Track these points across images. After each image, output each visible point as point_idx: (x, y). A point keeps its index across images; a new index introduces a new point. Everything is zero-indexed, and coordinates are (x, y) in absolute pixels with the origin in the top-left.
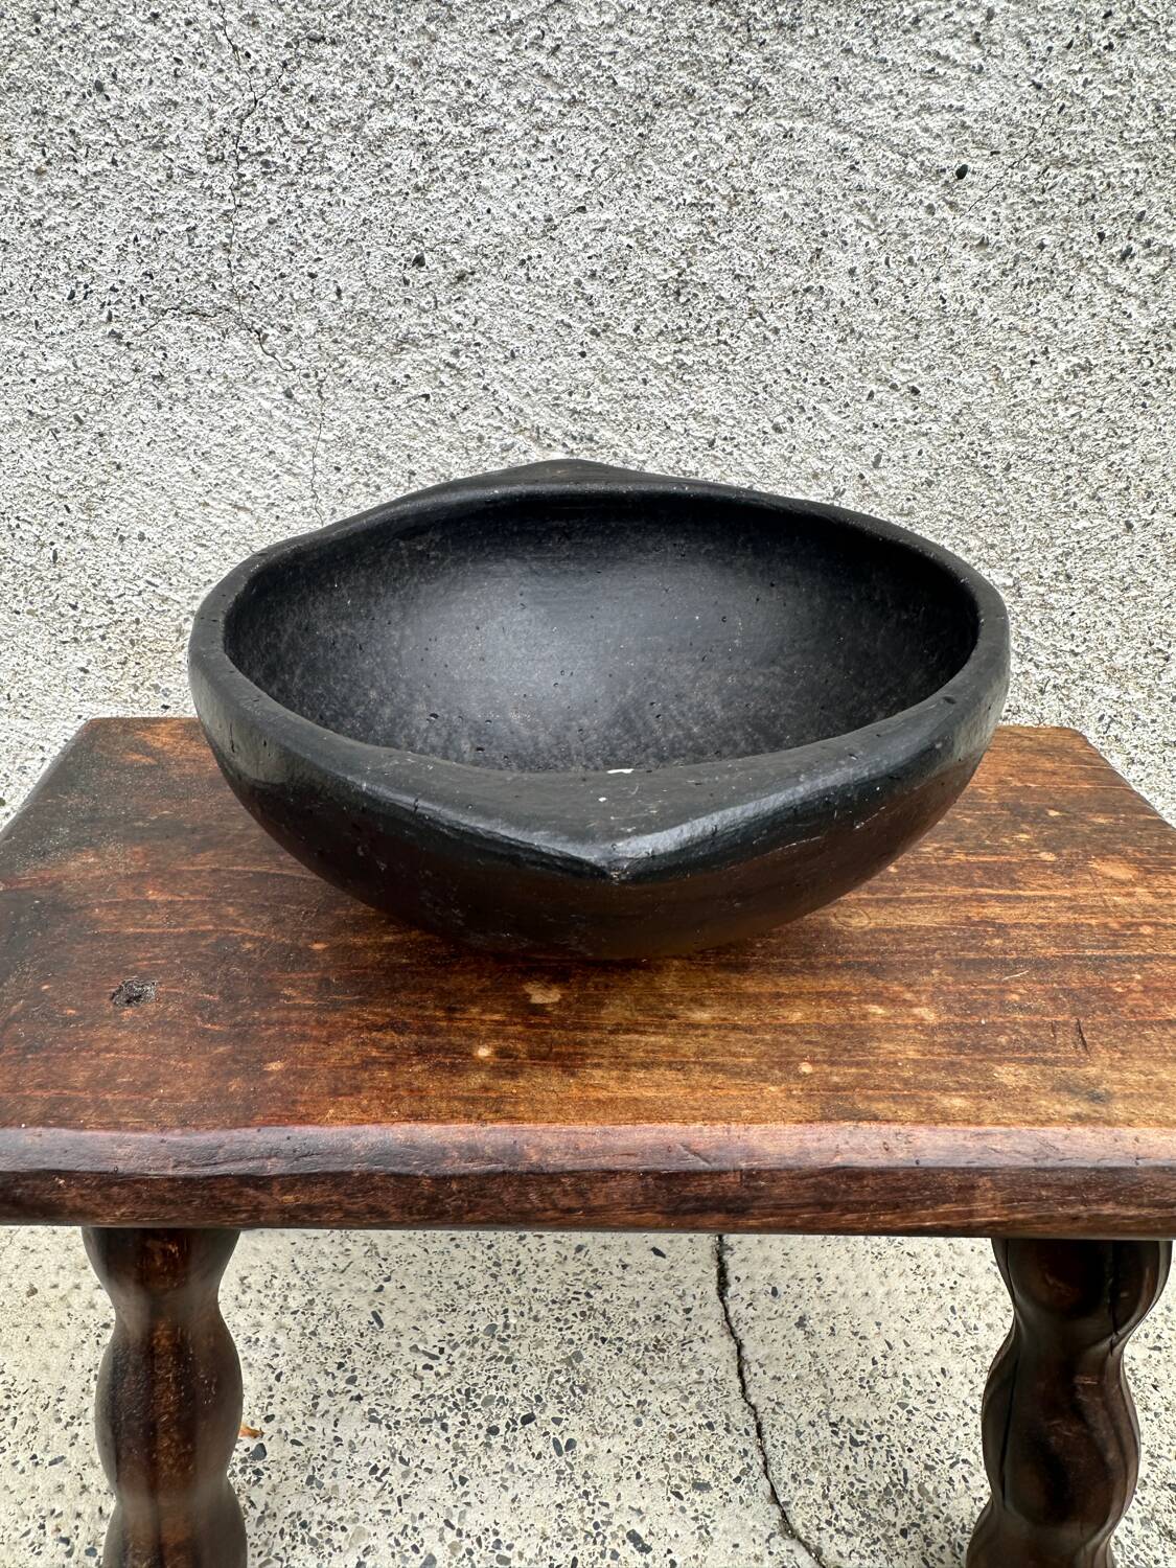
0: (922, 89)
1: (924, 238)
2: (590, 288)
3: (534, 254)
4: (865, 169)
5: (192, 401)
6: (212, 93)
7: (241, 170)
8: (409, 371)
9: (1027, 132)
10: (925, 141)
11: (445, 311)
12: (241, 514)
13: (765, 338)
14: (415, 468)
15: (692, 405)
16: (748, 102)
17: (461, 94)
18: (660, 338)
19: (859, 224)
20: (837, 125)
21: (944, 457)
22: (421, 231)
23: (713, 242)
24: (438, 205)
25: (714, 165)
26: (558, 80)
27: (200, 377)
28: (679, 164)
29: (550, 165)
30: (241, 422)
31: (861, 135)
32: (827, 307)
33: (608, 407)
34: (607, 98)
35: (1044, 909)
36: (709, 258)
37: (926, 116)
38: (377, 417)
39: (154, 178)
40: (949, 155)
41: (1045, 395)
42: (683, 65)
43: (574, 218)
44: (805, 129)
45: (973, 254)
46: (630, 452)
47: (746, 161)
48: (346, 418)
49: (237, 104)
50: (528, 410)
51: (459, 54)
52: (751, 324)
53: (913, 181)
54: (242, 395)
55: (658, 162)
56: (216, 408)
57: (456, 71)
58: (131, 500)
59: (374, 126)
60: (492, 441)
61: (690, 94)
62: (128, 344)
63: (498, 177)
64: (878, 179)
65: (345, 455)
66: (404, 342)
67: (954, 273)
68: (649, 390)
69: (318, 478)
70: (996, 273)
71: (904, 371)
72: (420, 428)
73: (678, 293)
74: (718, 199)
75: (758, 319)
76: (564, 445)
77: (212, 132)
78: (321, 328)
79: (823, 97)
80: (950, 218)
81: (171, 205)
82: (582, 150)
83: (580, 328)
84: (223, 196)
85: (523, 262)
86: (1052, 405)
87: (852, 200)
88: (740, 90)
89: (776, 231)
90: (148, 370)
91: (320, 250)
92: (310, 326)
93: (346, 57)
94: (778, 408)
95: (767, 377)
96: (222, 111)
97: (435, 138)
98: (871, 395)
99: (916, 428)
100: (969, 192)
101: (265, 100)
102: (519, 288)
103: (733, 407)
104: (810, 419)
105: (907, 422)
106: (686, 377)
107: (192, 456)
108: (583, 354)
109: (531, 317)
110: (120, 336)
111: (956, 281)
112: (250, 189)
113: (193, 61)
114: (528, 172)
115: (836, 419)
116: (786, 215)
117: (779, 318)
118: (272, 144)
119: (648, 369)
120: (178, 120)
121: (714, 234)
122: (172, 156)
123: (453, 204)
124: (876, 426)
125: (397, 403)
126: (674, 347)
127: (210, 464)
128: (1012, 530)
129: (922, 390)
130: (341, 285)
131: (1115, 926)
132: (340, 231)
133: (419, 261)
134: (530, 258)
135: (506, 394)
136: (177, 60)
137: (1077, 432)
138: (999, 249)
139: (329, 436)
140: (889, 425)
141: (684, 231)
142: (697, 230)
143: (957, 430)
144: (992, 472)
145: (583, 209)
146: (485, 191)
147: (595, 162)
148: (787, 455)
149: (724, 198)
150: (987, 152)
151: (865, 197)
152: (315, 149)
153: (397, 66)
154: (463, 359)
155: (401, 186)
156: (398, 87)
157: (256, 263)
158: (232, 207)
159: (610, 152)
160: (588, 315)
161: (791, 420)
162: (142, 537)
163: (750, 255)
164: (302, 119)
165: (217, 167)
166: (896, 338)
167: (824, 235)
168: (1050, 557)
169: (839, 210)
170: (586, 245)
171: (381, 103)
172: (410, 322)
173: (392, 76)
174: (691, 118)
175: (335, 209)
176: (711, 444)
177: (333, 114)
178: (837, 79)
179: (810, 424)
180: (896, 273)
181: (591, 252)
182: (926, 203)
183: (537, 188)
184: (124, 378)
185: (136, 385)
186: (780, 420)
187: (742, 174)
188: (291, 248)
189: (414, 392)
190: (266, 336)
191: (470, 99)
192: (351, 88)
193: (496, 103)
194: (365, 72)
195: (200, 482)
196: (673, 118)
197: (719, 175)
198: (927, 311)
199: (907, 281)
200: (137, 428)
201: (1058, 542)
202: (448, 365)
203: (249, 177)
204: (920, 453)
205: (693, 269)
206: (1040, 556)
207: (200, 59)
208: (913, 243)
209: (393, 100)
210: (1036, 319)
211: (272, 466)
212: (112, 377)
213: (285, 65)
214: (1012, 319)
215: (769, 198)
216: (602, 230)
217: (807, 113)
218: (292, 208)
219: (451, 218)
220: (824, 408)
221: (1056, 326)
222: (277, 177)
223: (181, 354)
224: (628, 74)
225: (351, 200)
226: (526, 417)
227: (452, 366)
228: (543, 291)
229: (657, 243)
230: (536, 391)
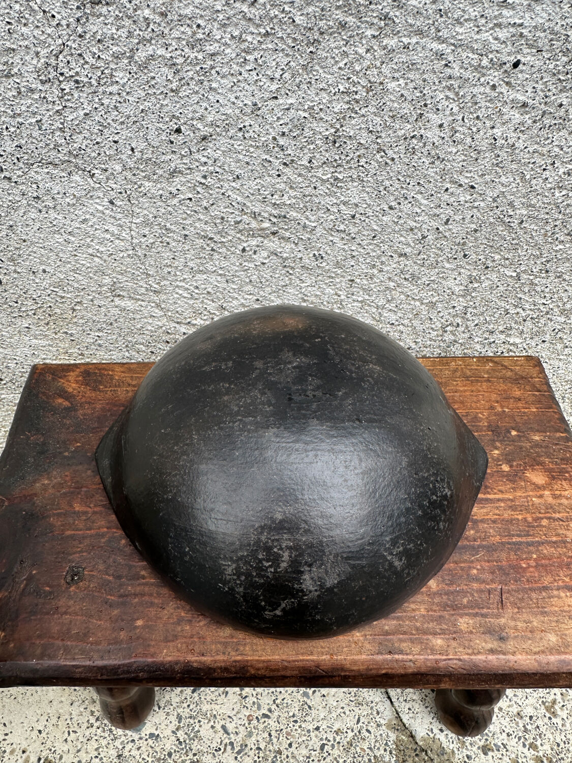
0: (496, 13)
1: (488, 104)
2: (282, 141)
3: (247, 124)
4: (454, 65)
5: (58, 207)
6: (36, 42)
7: (62, 86)
8: (179, 187)
9: (563, 37)
10: (495, 45)
11: (196, 156)
12: (96, 259)
13: (386, 163)
14: (187, 233)
15: (342, 198)
16: (381, 28)
17: (194, 33)
18: (324, 166)
19: (447, 98)
20: (439, 39)
21: (486, 218)
22: (177, 114)
23: (356, 113)
24: (186, 99)
25: (358, 68)
26: (257, 22)
27: (60, 196)
28: (335, 69)
29: (254, 73)
30: (87, 217)
31: (453, 45)
32: (425, 146)
33: (294, 201)
34: (289, 31)
35: (497, 508)
36: (353, 122)
37: (497, 30)
38: (163, 210)
39: (10, 94)
40: (509, 54)
41: (549, 185)
42: (338, 8)
43: (271, 103)
44: (417, 43)
45: (517, 111)
46: (307, 223)
47: (379, 64)
48: (146, 212)
49: (52, 47)
50: (249, 204)
51: (191, 8)
52: (378, 156)
53: (484, 71)
54: (86, 204)
55: (322, 67)
56: (72, 210)
57: (190, 19)
58: (35, 255)
59: (141, 55)
60: (229, 219)
61: (343, 25)
62: (16, 182)
63: (222, 81)
64: (461, 71)
65: (148, 229)
66: (173, 173)
67: (504, 124)
68: (318, 192)
69: (135, 241)
70: (530, 122)
71: (467, 177)
72: (188, 215)
73: (335, 142)
74: (360, 88)
75: (383, 154)
76: (270, 220)
77: (39, 65)
78: (124, 168)
79: (431, 22)
80: (505, 91)
81: (23, 108)
82: (274, 63)
83: (276, 162)
84: (54, 102)
85: (241, 129)
86: (552, 191)
87: (444, 84)
88: (376, 21)
89: (396, 105)
90: (30, 194)
91: (118, 127)
92: (118, 168)
93: (117, 13)
94: (392, 198)
95: (387, 183)
96: (44, 52)
97: (180, 60)
98: (447, 190)
99: (471, 205)
100: (520, 75)
101: (69, 43)
102: (239, 143)
103: (366, 199)
104: (410, 203)
105: (466, 202)
106: (339, 185)
107: (63, 234)
108: (279, 175)
109: (247, 158)
110: (9, 179)
111: (505, 128)
112: (69, 97)
113: (19, 22)
114: (240, 78)
115: (425, 202)
116: (402, 95)
117: (395, 153)
118: (78, 70)
119: (317, 181)
120: (17, 60)
121: (357, 109)
122: (18, 81)
123: (195, 98)
124: (448, 204)
125: (173, 204)
126: (332, 170)
127: (74, 236)
128: (519, 251)
129: (476, 186)
130: (133, 145)
131: (530, 519)
132: (128, 117)
133: (178, 131)
134: (244, 127)
135: (235, 196)
136: (9, 23)
137: (565, 203)
138: (534, 108)
139: (138, 221)
140: (455, 204)
141: (339, 107)
142: (347, 106)
143: (495, 205)
144: (512, 225)
145: (276, 98)
146: (215, 90)
147: (283, 69)
148: (396, 220)
149: (364, 87)
150: (535, 51)
151: (453, 82)
152: (106, 71)
153: (151, 17)
154: (209, 180)
155: (162, 89)
156: (153, 30)
157: (81, 137)
158: (61, 107)
159: (292, 63)
160: (281, 155)
161: (399, 204)
162: (44, 271)
163: (379, 119)
164: (95, 54)
165: (47, 86)
166: (464, 161)
167: (426, 105)
168: (538, 262)
169: (435, 90)
170: (278, 118)
171: (143, 41)
172: (176, 163)
173: (149, 24)
174: (343, 40)
175: (124, 104)
176: (353, 217)
177: (115, 49)
178: (440, 10)
179: (410, 205)
180: (468, 125)
181: (282, 122)
182: (492, 83)
183: (247, 87)
184: (17, 198)
185: (25, 202)
186: (393, 204)
187: (375, 72)
188: (100, 128)
189: (183, 197)
190: (94, 174)
191: (200, 36)
192: (123, 33)
193: (218, 37)
194: (130, 22)
195: (70, 245)
196: (332, 40)
197: (361, 74)
198: (484, 145)
199: (474, 129)
200: (30, 222)
201: (545, 255)
202: (201, 183)
203: (67, 90)
204: (472, 216)
205: (344, 128)
206: (533, 263)
207: (24, 21)
208: (480, 108)
209: (151, 39)
210: (551, 146)
211: (108, 236)
212: (10, 199)
213: (78, 20)
214: (536, 146)
215: (392, 85)
216: (288, 109)
217: (420, 33)
218: (97, 106)
219: (195, 106)
220: (419, 197)
221: (562, 149)
222: (85, 89)
223: (47, 185)
224: (301, 15)
225: (133, 99)
226: (248, 207)
227: (204, 184)
228: (253, 144)
229: (322, 115)
230: (253, 195)
